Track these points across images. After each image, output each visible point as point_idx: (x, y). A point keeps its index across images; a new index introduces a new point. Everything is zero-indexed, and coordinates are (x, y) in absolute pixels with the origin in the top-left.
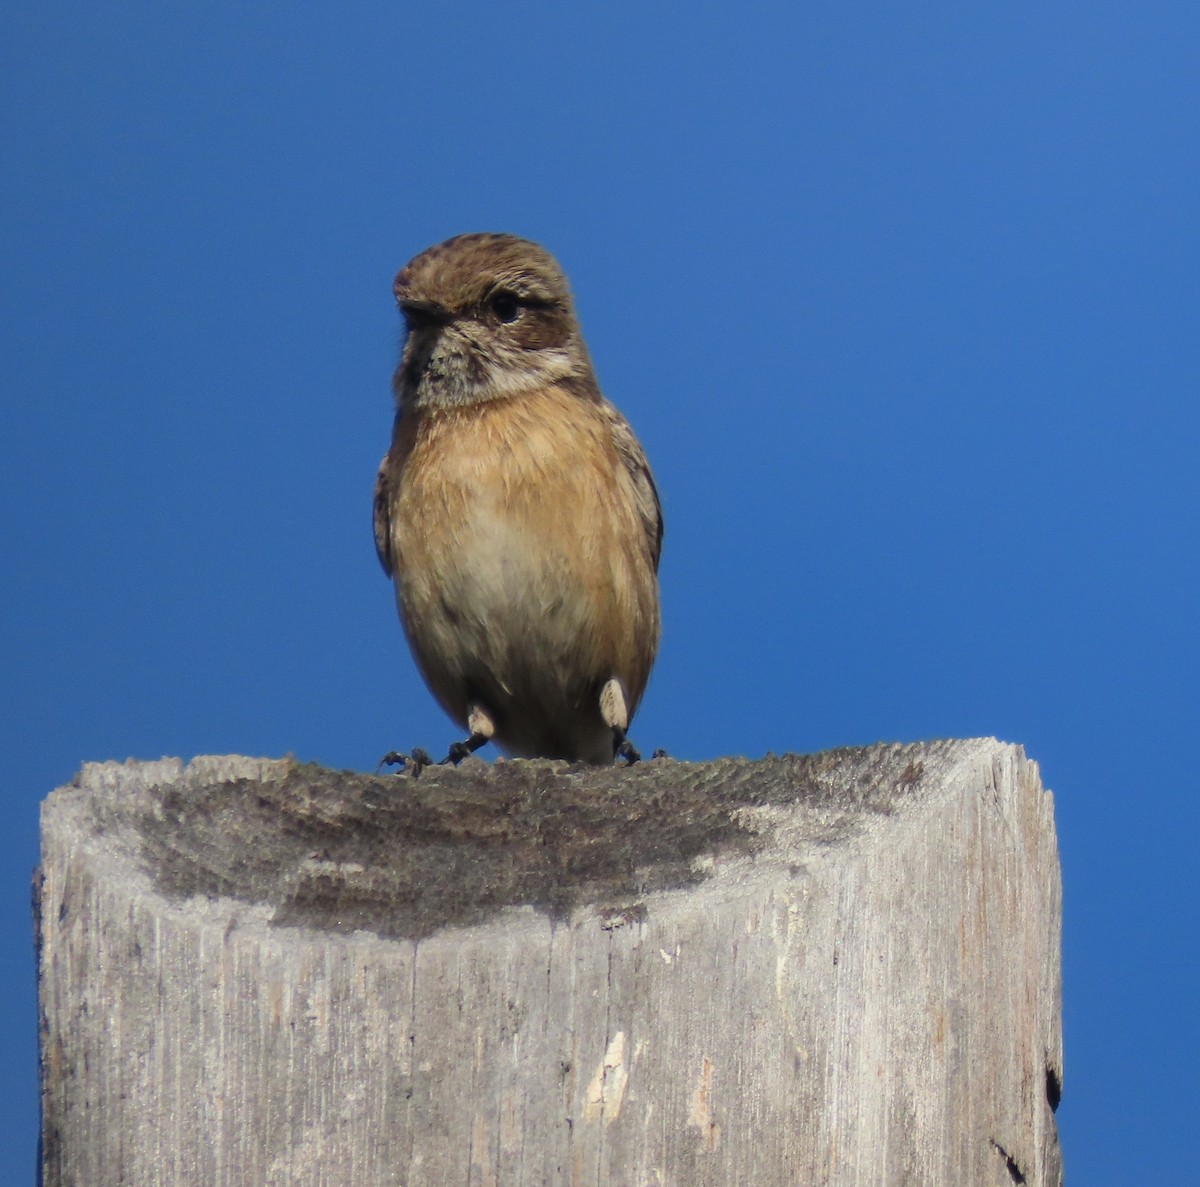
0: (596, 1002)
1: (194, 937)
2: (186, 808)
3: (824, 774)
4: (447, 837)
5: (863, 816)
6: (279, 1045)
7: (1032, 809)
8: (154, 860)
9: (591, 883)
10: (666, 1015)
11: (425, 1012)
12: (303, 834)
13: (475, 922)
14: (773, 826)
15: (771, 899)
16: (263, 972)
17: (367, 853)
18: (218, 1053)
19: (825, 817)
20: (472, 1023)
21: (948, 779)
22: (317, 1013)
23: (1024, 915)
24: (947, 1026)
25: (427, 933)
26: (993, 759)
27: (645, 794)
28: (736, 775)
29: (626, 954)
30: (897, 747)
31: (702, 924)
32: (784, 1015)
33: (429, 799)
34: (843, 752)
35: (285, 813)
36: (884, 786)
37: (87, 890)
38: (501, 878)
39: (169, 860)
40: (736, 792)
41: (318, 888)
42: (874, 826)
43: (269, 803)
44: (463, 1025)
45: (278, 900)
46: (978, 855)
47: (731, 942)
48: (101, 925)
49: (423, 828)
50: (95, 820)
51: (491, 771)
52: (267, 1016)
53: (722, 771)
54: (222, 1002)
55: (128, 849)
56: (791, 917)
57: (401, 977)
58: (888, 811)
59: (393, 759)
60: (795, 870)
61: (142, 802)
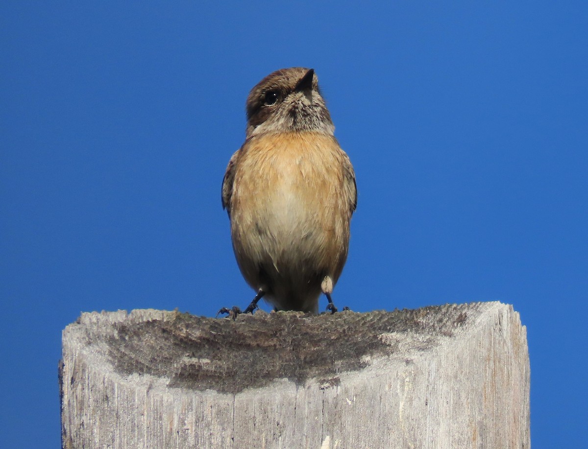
0: (317, 422)
1: (133, 392)
2: (129, 333)
3: (421, 318)
4: (249, 347)
5: (439, 338)
6: (172, 442)
7: (516, 334)
8: (114, 357)
9: (315, 368)
10: (349, 428)
11: (239, 427)
12: (182, 345)
13: (262, 386)
14: (398, 342)
15: (397, 375)
16: (165, 408)
17: (212, 354)
18: (144, 445)
19: (422, 338)
20: (260, 432)
21: (478, 320)
22: (189, 427)
23: (513, 382)
24: (477, 433)
25: (240, 391)
26: (499, 311)
27: (339, 327)
28: (381, 318)
29: (330, 400)
30: (455, 305)
31: (365, 387)
32: (403, 428)
33: (241, 329)
34: (430, 308)
35: (174, 335)
36: (449, 323)
37: (84, 370)
38: (273, 366)
39: (121, 357)
40: (381, 326)
41: (190, 370)
42: (444, 341)
43: (167, 331)
44: (256, 432)
45: (171, 375)
46: (492, 356)
47: (378, 395)
48: (90, 387)
49: (237, 343)
50: (87, 339)
51: (269, 316)
52: (166, 428)
53: (375, 316)
54: (145, 422)
55: (103, 352)
56: (406, 384)
57: (228, 411)
58: (451, 335)
59: (224, 311)
60: (408, 362)
61: (109, 331)
